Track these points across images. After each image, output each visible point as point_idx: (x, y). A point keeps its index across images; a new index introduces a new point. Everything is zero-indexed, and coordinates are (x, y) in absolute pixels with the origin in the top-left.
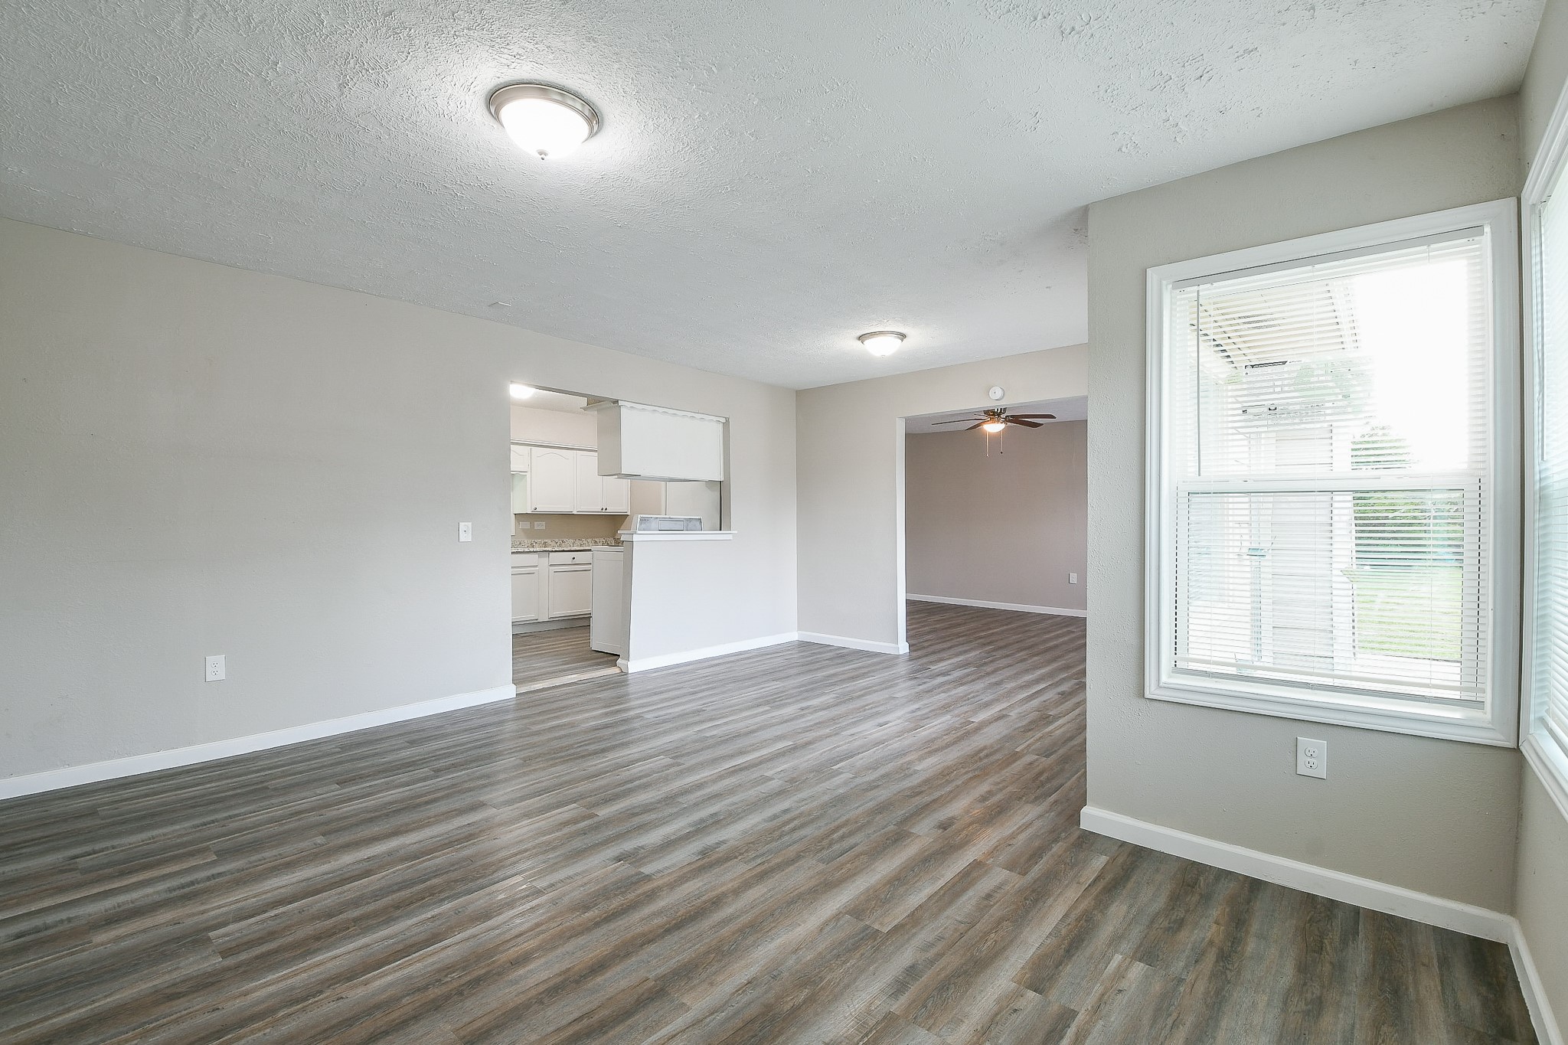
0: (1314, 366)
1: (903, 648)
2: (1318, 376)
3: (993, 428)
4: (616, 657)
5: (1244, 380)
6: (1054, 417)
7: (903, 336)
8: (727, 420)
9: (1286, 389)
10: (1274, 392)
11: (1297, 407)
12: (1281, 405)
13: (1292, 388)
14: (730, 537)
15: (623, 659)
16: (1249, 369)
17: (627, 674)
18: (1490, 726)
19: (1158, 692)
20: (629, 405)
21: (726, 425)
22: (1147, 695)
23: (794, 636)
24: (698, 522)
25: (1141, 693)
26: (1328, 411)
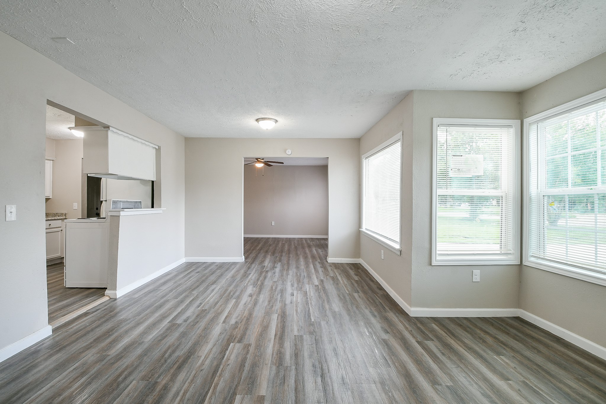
0: (469, 158)
1: (241, 259)
2: (470, 161)
3: (259, 165)
4: (104, 290)
5: (452, 160)
6: (283, 163)
7: (276, 121)
8: (160, 148)
9: (462, 164)
10: (459, 165)
11: (465, 170)
12: (461, 169)
13: (463, 164)
14: (161, 212)
15: (110, 290)
16: (453, 156)
17: (115, 299)
18: (514, 259)
19: (436, 263)
20: (115, 130)
21: (158, 150)
22: (433, 264)
23: (183, 260)
24: (140, 204)
25: (430, 264)
26: (472, 172)
